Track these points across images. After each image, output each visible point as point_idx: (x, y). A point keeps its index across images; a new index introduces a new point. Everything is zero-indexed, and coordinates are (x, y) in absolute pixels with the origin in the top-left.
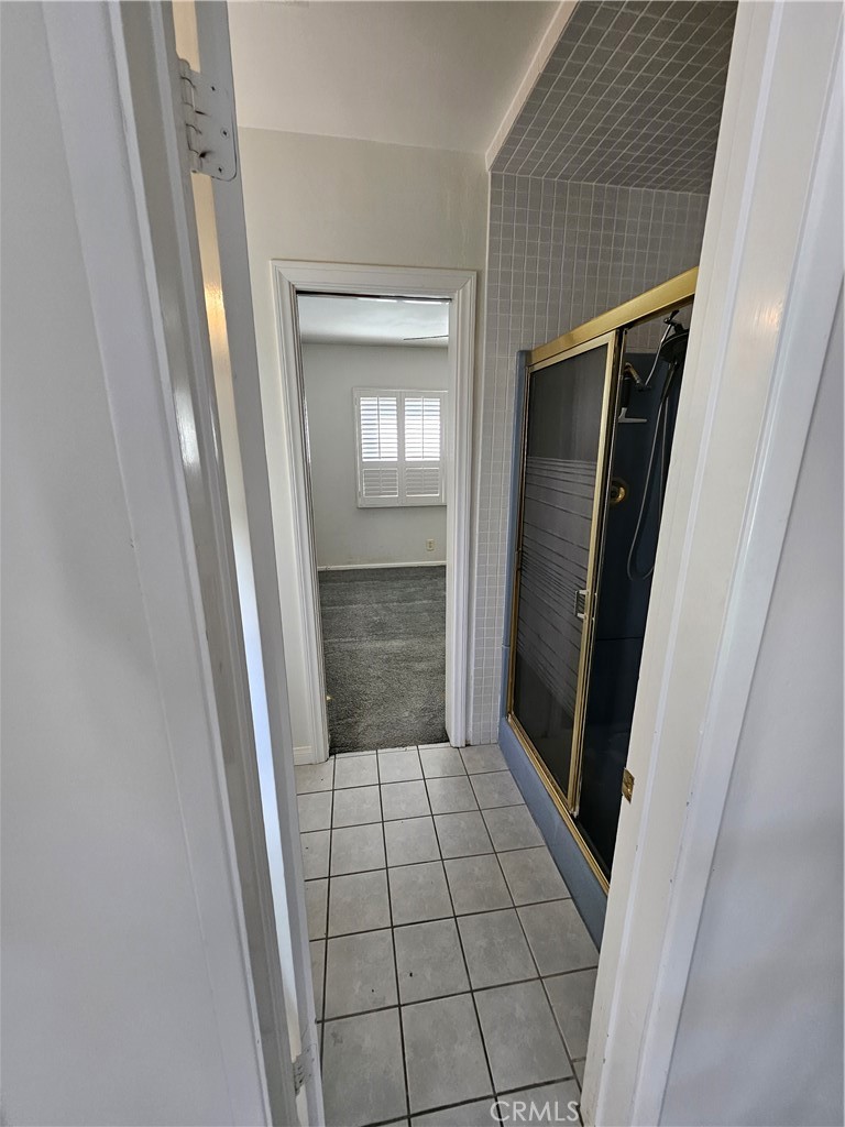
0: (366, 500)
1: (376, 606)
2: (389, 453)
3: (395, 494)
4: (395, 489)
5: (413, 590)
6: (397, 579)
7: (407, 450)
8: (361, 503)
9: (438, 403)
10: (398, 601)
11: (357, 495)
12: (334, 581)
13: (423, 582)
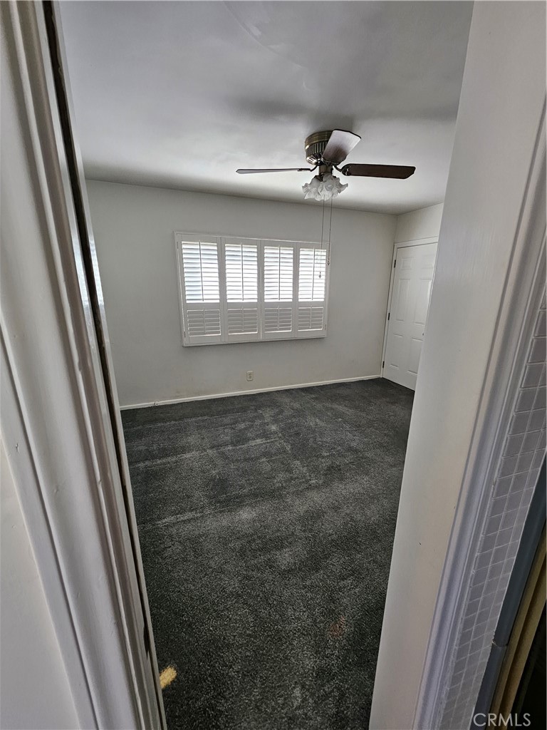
0: (192, 339)
1: (210, 452)
2: (211, 295)
3: (218, 332)
4: (218, 329)
5: (242, 426)
6: (226, 412)
7: (228, 292)
8: (186, 342)
9: (256, 250)
10: (232, 444)
11: (181, 334)
12: (163, 420)
13: (251, 414)
